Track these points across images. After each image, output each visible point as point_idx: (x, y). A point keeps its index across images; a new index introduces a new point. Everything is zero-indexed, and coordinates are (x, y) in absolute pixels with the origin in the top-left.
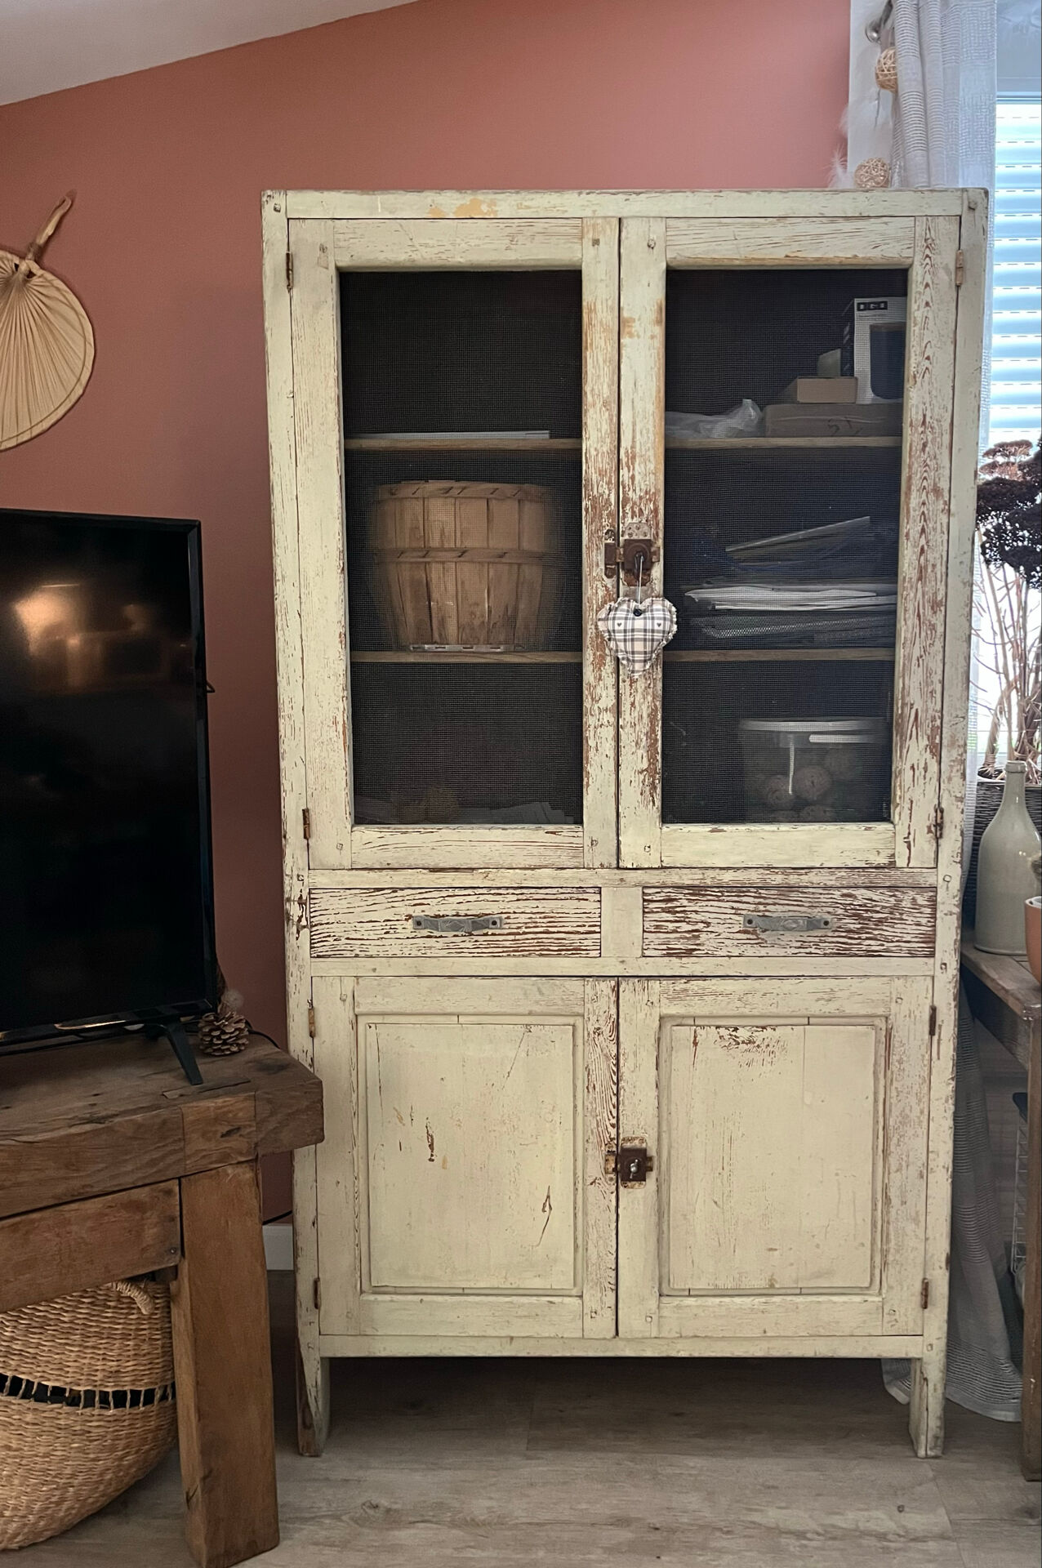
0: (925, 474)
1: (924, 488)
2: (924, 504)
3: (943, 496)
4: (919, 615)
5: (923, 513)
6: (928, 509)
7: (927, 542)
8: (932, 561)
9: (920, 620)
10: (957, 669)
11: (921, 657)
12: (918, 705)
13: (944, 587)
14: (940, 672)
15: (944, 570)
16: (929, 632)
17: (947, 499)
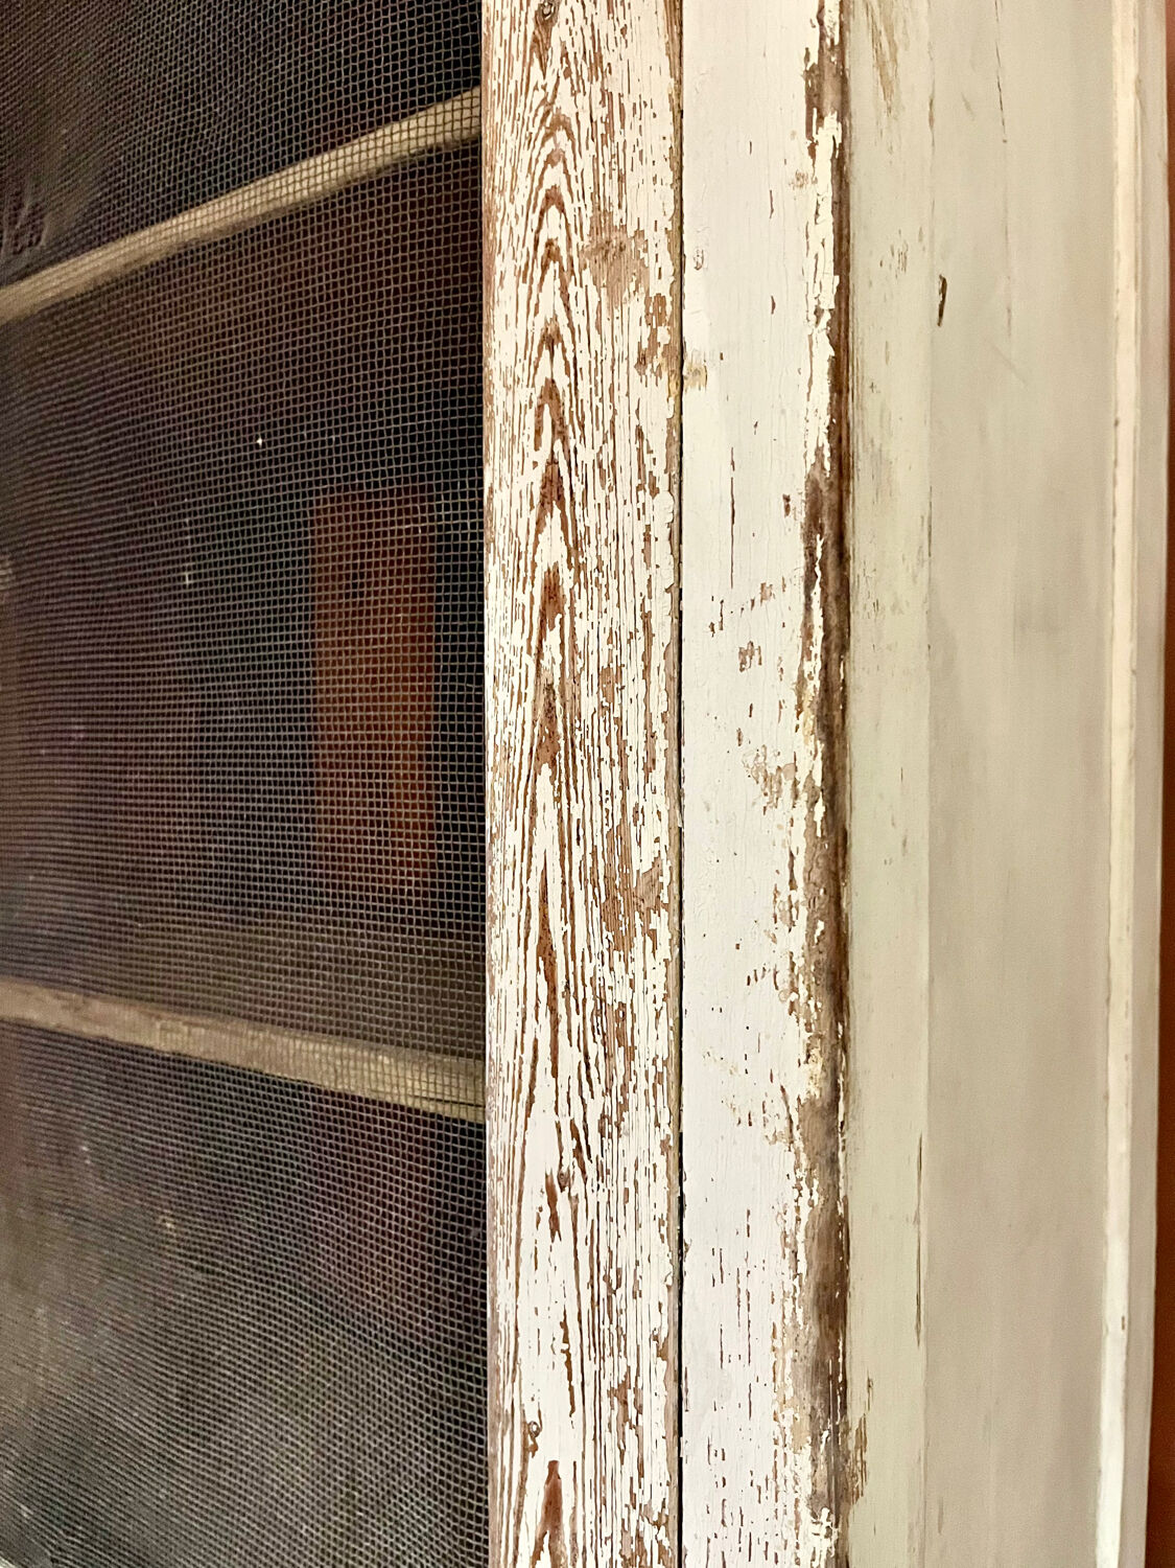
0: (554, 176)
1: (552, 254)
2: (550, 340)
3: (641, 277)
4: (546, 951)
5: (550, 389)
6: (572, 368)
7: (575, 548)
8: (599, 655)
9: (550, 978)
10: (743, 1299)
11: (565, 1181)
12: (562, 1442)
13: (660, 802)
14: (656, 1287)
15: (660, 703)
16: (595, 1050)
17: (662, 287)
